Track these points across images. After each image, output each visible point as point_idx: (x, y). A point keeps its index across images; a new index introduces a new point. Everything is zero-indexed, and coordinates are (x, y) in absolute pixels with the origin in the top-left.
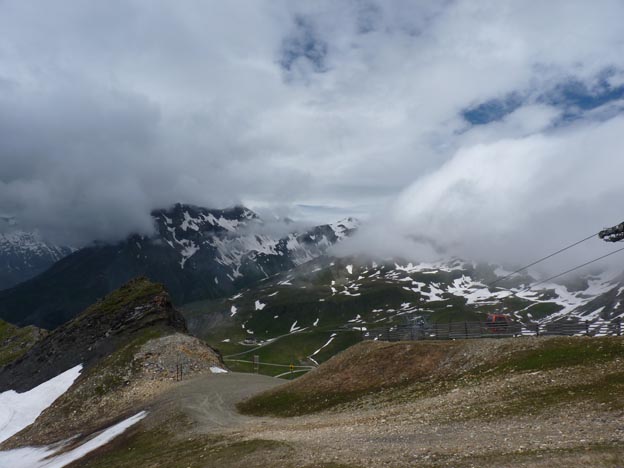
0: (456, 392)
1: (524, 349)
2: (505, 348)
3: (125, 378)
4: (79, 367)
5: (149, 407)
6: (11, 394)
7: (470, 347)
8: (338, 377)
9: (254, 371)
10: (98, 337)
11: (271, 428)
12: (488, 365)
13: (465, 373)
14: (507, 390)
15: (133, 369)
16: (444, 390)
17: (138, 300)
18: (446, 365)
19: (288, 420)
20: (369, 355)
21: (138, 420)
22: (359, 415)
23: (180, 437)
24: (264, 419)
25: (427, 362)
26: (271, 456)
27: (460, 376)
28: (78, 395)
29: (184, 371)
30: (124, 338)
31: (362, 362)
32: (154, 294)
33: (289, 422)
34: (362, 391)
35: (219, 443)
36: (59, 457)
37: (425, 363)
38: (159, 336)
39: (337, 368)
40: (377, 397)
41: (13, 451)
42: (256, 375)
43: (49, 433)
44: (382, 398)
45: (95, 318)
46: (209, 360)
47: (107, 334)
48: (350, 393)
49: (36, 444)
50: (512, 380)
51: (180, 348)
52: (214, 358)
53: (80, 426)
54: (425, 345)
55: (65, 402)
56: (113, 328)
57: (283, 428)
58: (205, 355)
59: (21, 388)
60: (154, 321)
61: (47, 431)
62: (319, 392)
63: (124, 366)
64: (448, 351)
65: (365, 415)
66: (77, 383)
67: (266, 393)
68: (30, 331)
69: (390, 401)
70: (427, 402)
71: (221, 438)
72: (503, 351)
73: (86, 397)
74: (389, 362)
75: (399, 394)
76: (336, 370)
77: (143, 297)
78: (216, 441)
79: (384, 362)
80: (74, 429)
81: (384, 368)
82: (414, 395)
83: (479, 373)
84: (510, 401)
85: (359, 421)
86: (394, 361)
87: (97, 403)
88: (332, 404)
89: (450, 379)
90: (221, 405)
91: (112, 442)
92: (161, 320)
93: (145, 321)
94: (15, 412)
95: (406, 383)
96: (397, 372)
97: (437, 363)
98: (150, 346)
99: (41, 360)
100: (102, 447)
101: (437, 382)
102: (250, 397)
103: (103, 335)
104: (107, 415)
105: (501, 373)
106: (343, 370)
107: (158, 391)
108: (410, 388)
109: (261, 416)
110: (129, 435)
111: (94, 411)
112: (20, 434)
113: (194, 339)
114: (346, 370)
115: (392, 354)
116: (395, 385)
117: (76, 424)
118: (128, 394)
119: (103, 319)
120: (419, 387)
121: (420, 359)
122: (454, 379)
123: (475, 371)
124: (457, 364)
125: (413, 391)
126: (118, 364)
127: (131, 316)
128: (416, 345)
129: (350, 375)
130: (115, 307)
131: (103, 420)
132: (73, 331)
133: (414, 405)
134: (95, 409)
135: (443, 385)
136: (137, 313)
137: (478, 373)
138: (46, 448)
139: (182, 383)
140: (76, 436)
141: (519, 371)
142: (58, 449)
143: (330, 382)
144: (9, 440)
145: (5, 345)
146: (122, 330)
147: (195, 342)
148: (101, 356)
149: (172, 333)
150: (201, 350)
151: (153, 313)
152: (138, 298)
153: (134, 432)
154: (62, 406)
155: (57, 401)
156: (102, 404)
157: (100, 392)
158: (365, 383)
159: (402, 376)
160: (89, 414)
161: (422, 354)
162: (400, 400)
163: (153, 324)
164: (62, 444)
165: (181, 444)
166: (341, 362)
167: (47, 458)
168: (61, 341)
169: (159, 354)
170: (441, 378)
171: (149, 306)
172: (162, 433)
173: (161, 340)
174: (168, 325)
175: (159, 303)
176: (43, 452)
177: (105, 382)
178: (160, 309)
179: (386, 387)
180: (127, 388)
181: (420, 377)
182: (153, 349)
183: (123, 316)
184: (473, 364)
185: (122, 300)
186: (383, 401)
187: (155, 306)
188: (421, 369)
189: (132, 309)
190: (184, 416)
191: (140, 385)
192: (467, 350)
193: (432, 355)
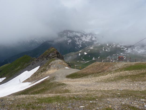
1: (130, 65)
2: (125, 65)
3: (47, 69)
4: (39, 66)
5: (50, 75)
6: (27, 71)
8: (87, 70)
9: (74, 68)
10: (43, 60)
13: (113, 71)
15: (49, 67)
18: (110, 68)
20: (96, 65)
21: (47, 78)
22: (86, 79)
23: (51, 82)
25: (106, 68)
26: (61, 87)
29: (59, 68)
30: (48, 60)
31: (94, 67)
32: (54, 51)
33: (72, 80)
34: (90, 74)
36: (32, 84)
40: (92, 75)
42: (75, 69)
43: (32, 80)
46: (65, 66)
47: (45, 60)
48: (87, 74)
49: (29, 82)
50: (121, 73)
51: (59, 63)
52: (67, 65)
54: (107, 64)
56: (46, 58)
57: (70, 81)
58: (64, 64)
59: (29, 70)
60: (54, 57)
62: (82, 73)
63: (47, 66)
64: (112, 65)
66: (38, 70)
67: (73, 73)
68: (34, 59)
69: (94, 76)
71: (58, 82)
73: (39, 73)
74: (99, 67)
76: (88, 69)
77: (52, 52)
78: (56, 83)
79: (97, 67)
80: (36, 79)
81: (97, 68)
82: (100, 75)
83: (116, 71)
84: (115, 78)
88: (83, 76)
90: (64, 75)
91: (41, 82)
92: (56, 57)
93: (52, 57)
94: (27, 75)
95: (100, 72)
96: (99, 70)
97: (108, 68)
98: (53, 62)
99: (33, 65)
100: (39, 83)
101: (106, 73)
102: (70, 74)
104: (43, 77)
107: (53, 72)
109: (69, 78)
110: (44, 81)
112: (27, 79)
113: (62, 61)
114: (90, 69)
118: (47, 72)
119: (44, 56)
120: (102, 74)
124: (113, 68)
126: (46, 66)
128: (105, 64)
130: (46, 54)
131: (41, 77)
132: (38, 59)
133: (98, 78)
134: (41, 75)
136: (51, 55)
138: (30, 82)
139: (58, 70)
141: (124, 71)
142: (32, 83)
143: (85, 71)
144: (25, 81)
145: (30, 61)
148: (43, 64)
150: (64, 63)
151: (54, 55)
152: (51, 52)
154: (35, 74)
156: (42, 74)
157: (42, 72)
158: (92, 72)
159: (100, 71)
160: (39, 76)
161: (106, 66)
162: (96, 76)
166: (89, 67)
168: (36, 61)
169: (54, 64)
170: (108, 72)
171: (53, 53)
172: (49, 81)
173: (55, 61)
174: (57, 58)
175: (55, 53)
176: (30, 83)
177: (43, 70)
178: (56, 54)
179: (95, 73)
180: (47, 71)
181: (103, 71)
182: (53, 63)
183: (48, 56)
184: (116, 69)
185: (48, 52)
186: (93, 76)
187: (54, 53)
188: (105, 69)
189: (50, 54)
190: (54, 77)
191: (50, 70)
192: (116, 65)
193: (108, 66)
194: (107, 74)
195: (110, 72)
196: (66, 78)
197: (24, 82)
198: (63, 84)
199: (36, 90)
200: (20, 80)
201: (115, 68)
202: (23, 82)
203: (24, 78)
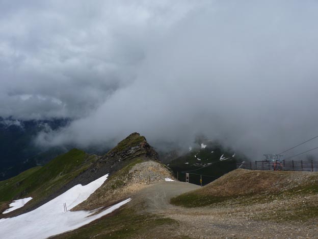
2: (313, 178)
3: (125, 182)
4: (107, 175)
5: (133, 197)
6: (79, 186)
7: (292, 176)
8: (219, 188)
10: (116, 161)
12: (300, 187)
13: (285, 191)
14: (301, 204)
15: (129, 178)
16: (270, 200)
18: (276, 185)
20: (238, 177)
21: (126, 202)
22: (222, 210)
23: (138, 213)
25: (267, 183)
26: (166, 228)
27: (282, 193)
28: (104, 189)
29: (152, 179)
30: (126, 162)
32: (140, 141)
33: (188, 210)
34: (228, 197)
35: (153, 218)
36: (92, 217)
37: (265, 183)
38: (141, 162)
40: (234, 201)
41: (76, 212)
42: (187, 183)
45: (115, 153)
46: (165, 174)
47: (119, 160)
48: (222, 197)
49: (86, 210)
50: (308, 198)
51: (150, 168)
52: (168, 174)
53: (104, 203)
54: (267, 174)
55: (99, 191)
56: (122, 157)
58: (163, 172)
59: (84, 183)
61: (91, 204)
62: (208, 195)
63: (124, 176)
64: (279, 178)
65: (224, 210)
66: (106, 182)
67: (185, 194)
69: (240, 203)
70: (258, 206)
71: (154, 215)
72: (311, 179)
73: (107, 190)
74: (247, 181)
75: (246, 200)
76: (221, 184)
77: (135, 143)
78: (152, 217)
79: (244, 182)
80: (101, 204)
81: (244, 184)
82: (254, 201)
84: (298, 211)
85: (219, 214)
86: (249, 181)
87: (112, 193)
88: (211, 203)
90: (164, 198)
91: (113, 212)
92: (143, 154)
93: (136, 154)
94: (80, 194)
95: (252, 194)
96: (249, 187)
97: (271, 184)
98: (137, 167)
99: (93, 171)
100: (109, 214)
101: (268, 195)
102: (179, 194)
104: (115, 199)
105: (304, 193)
106: (223, 184)
107: (138, 189)
108: (253, 197)
109: (178, 206)
110: (120, 210)
112: (80, 205)
113: (158, 164)
115: (248, 178)
117: (102, 202)
118: (125, 190)
119: (118, 153)
120: (258, 197)
121: (263, 181)
124: (282, 185)
126: (122, 175)
127: (129, 152)
128: (263, 173)
129: (226, 187)
130: (122, 147)
131: (113, 201)
133: (250, 207)
134: (111, 196)
135: (271, 197)
136: (132, 151)
137: (292, 192)
138: (89, 212)
139: (150, 185)
140: (101, 208)
141: (315, 192)
142: (93, 213)
143: (216, 190)
144: (76, 207)
145: (84, 163)
146: (126, 159)
147: (158, 165)
148: (116, 170)
149: (147, 160)
150: (161, 169)
151: (139, 150)
152: (133, 143)
153: (123, 208)
154: (98, 193)
155: (96, 191)
156: (114, 193)
157: (113, 188)
158: (231, 192)
159: (251, 190)
160: (108, 198)
161: (264, 178)
162: (246, 204)
163: (139, 156)
164: (95, 210)
165: (137, 217)
166: (224, 180)
167: (88, 217)
169: (141, 171)
170: (271, 193)
171: (138, 147)
172: (132, 210)
173: (142, 163)
174: (147, 156)
175: (142, 146)
176: (87, 213)
177: (116, 183)
178: (143, 148)
179: (241, 195)
180: (125, 187)
181: (260, 191)
183: (126, 152)
184: (291, 186)
185: (126, 144)
186: (237, 204)
187: (140, 147)
188: (262, 187)
189: (130, 149)
190: (144, 203)
191: (131, 185)
192: (290, 178)
193: (270, 179)
194: (271, 200)
195: (278, 195)
196: (171, 205)
197: (73, 211)
198: (170, 221)
199: (106, 232)
200: (65, 205)
201: (288, 184)
202: (71, 210)
203: (74, 202)
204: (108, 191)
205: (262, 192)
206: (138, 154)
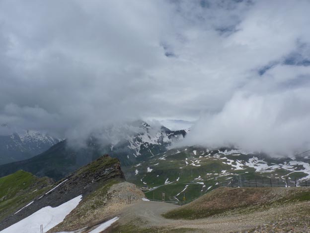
0: (272, 210)
1: (301, 192)
3: (105, 202)
4: (81, 196)
5: (119, 215)
7: (274, 191)
8: (210, 203)
10: (88, 182)
11: (186, 224)
12: (285, 199)
13: (274, 202)
14: (297, 209)
15: (108, 198)
16: (266, 209)
17: (107, 166)
18: (264, 198)
19: (192, 221)
20: (224, 193)
21: (115, 220)
22: (226, 219)
23: (142, 227)
24: (180, 220)
25: (255, 197)
27: (272, 203)
28: (83, 209)
30: (100, 183)
31: (222, 196)
32: (114, 163)
34: (225, 209)
37: (253, 197)
39: (209, 199)
40: (234, 212)
42: (164, 202)
43: (72, 226)
44: (236, 212)
45: (86, 174)
46: (141, 195)
47: (92, 181)
48: (218, 210)
50: (299, 205)
51: (128, 189)
52: (143, 194)
53: (86, 223)
54: (252, 189)
55: (77, 212)
56: (95, 178)
57: (192, 224)
58: (139, 192)
59: (54, 205)
60: (114, 176)
61: (71, 225)
62: (203, 209)
63: (103, 196)
64: (264, 192)
65: (230, 219)
66: (80, 204)
69: (240, 213)
70: (259, 214)
71: (164, 228)
73: (87, 210)
74: (235, 196)
75: (244, 210)
77: (109, 164)
79: (233, 197)
80: (83, 224)
81: (233, 199)
82: (251, 211)
83: (281, 201)
85: (229, 221)
86: (237, 196)
87: (93, 213)
88: (211, 214)
89: (267, 205)
90: (154, 215)
92: (118, 175)
93: (110, 176)
94: (53, 216)
95: (246, 206)
96: (240, 201)
97: (259, 198)
98: (114, 187)
99: (61, 193)
101: (261, 205)
103: (91, 182)
104: (98, 218)
105: (292, 202)
106: (212, 200)
107: (120, 208)
108: (248, 208)
110: (114, 227)
111: (91, 217)
114: (214, 200)
116: (241, 207)
117: (84, 222)
118: (107, 209)
119: (90, 174)
120: (253, 208)
121: (251, 195)
122: (270, 204)
123: (279, 201)
124: (269, 198)
125: (250, 209)
126: (100, 195)
127: (103, 173)
128: (248, 189)
129: (217, 202)
130: (95, 169)
131: (97, 220)
133: (253, 215)
135: (265, 207)
136: (106, 172)
139: (130, 205)
140: (86, 227)
141: (301, 201)
143: (208, 205)
144: (53, 229)
146: (99, 180)
147: (134, 186)
148: (91, 191)
149: (123, 182)
150: (137, 190)
151: (114, 172)
152: (107, 165)
153: (116, 226)
154: (76, 214)
155: (72, 212)
156: (95, 213)
157: (93, 207)
158: (225, 206)
159: (243, 203)
160: (90, 218)
161: (251, 193)
162: (245, 213)
163: (114, 177)
166: (211, 196)
168: (71, 183)
169: (119, 191)
170: (263, 204)
171: (112, 168)
172: (132, 226)
173: (119, 184)
174: (121, 177)
177: (95, 203)
178: (118, 170)
179: (236, 207)
180: (106, 206)
181: (252, 203)
182: (116, 189)
183: (100, 173)
184: (277, 198)
185: (99, 166)
186: (236, 214)
187: (114, 168)
189: (104, 170)
191: (111, 205)
192: (273, 192)
193: (257, 194)
203: (49, 224)
204: (89, 212)
205: (254, 204)
206: (113, 175)
